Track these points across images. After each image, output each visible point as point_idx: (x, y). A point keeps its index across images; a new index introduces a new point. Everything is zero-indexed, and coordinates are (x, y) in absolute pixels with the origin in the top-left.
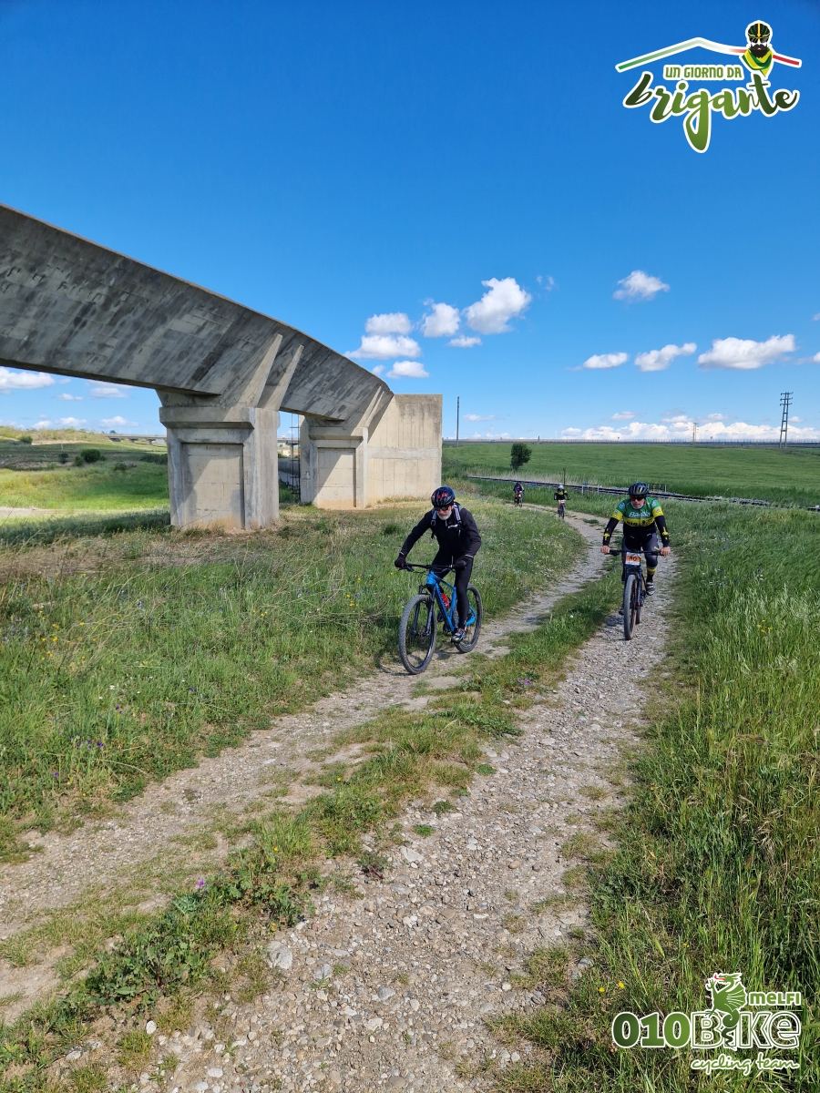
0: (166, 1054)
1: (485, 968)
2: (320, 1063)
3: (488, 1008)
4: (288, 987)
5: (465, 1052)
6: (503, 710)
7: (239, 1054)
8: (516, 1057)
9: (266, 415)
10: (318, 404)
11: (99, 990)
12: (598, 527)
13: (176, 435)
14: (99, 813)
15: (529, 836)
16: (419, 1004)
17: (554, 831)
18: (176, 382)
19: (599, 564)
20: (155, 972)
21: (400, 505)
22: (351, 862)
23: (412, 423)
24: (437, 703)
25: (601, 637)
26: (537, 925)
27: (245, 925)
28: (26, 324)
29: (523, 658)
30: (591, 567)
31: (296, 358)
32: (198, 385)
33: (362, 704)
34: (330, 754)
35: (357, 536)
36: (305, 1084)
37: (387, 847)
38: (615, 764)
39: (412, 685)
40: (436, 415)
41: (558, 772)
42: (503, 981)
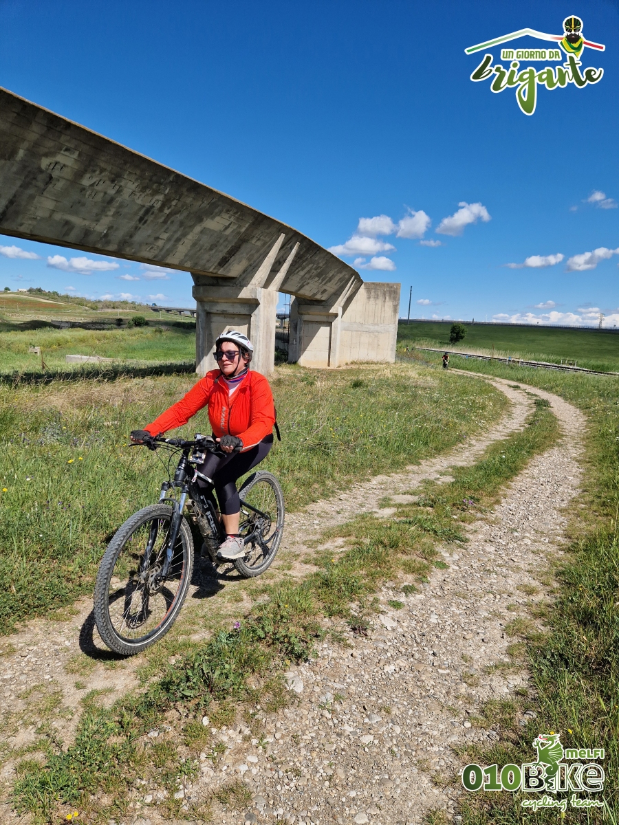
0: (217, 741)
1: (450, 709)
2: (328, 762)
3: (454, 739)
4: (301, 705)
5: (438, 768)
6: (452, 522)
7: (269, 747)
9: (269, 294)
10: (307, 288)
11: (168, 690)
12: (520, 391)
13: (203, 306)
15: (478, 617)
16: (400, 730)
17: (497, 615)
18: (206, 267)
19: (522, 419)
20: (208, 682)
21: (363, 366)
22: (343, 622)
23: (376, 304)
24: (400, 513)
25: (527, 474)
26: (489, 683)
27: (269, 658)
28: (106, 221)
29: (466, 485)
30: (515, 422)
31: (294, 251)
32: (222, 269)
33: (342, 509)
34: (321, 543)
35: (331, 388)
36: (319, 775)
37: (369, 614)
38: (545, 570)
39: (379, 499)
40: (395, 299)
41: (499, 572)
42: (465, 720)
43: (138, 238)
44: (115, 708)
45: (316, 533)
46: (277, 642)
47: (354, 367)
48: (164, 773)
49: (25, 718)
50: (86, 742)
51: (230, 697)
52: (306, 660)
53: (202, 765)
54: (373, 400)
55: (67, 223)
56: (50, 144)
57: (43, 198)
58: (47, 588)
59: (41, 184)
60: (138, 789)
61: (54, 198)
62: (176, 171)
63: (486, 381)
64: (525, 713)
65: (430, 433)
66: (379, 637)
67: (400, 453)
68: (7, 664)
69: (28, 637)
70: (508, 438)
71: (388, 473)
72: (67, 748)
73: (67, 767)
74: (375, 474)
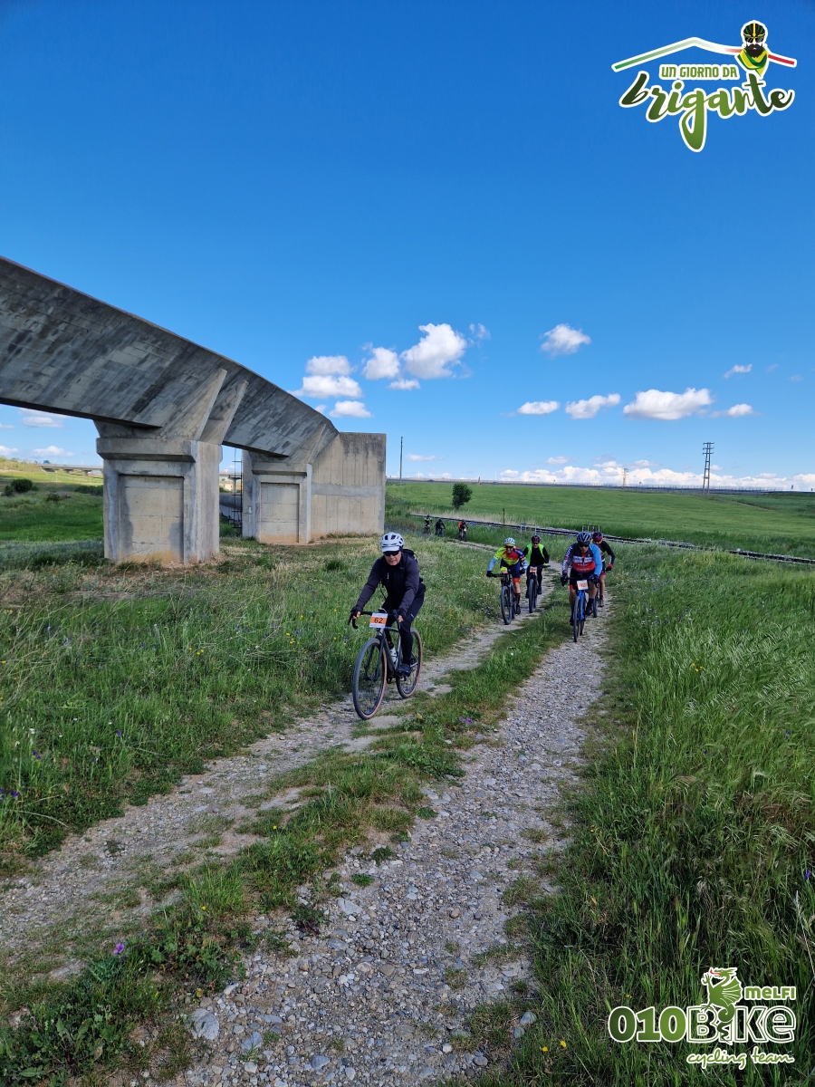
1: (427, 1029)
3: (428, 1073)
4: (213, 1059)
6: (445, 750)
9: (208, 449)
10: (262, 439)
13: (113, 466)
14: (10, 870)
15: (470, 883)
16: (355, 1073)
17: (495, 877)
18: (114, 413)
21: (343, 541)
22: (285, 917)
23: (356, 461)
24: (378, 743)
25: (540, 674)
26: (479, 979)
27: (167, 992)
29: (465, 697)
31: (241, 394)
32: (138, 415)
33: (300, 745)
34: (266, 799)
35: (298, 572)
37: (324, 901)
39: (353, 725)
40: (379, 454)
41: (499, 814)
42: (444, 1042)
43: (8, 372)
45: (260, 785)
46: (184, 964)
47: (332, 541)
54: (353, 586)
64: (522, 1018)
66: (335, 933)
70: (520, 627)
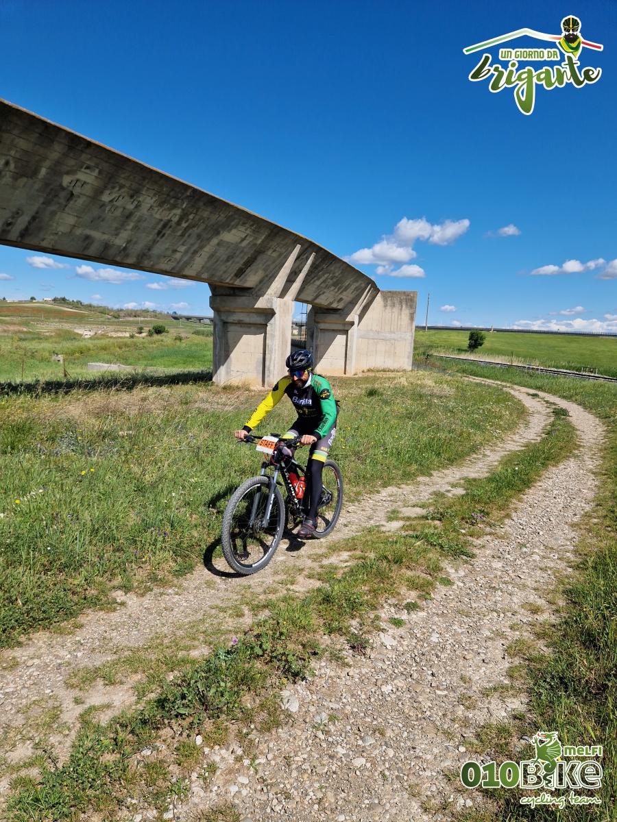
0: (208, 761)
1: (446, 733)
2: (319, 785)
3: (447, 763)
4: (295, 725)
5: (429, 793)
6: (459, 537)
7: (260, 768)
8: (469, 803)
9: (285, 304)
10: (323, 297)
11: (163, 708)
12: (538, 400)
13: (220, 316)
14: (163, 583)
15: (480, 636)
16: (393, 753)
17: (500, 634)
18: (223, 278)
19: (538, 429)
20: (203, 700)
21: (378, 375)
22: (342, 639)
23: (392, 312)
24: (407, 526)
25: (541, 486)
26: (487, 706)
27: (264, 676)
28: (124, 235)
29: (477, 498)
30: (532, 432)
31: (310, 262)
32: (238, 280)
33: (349, 522)
34: (326, 557)
35: (346, 396)
36: (308, 798)
37: (369, 632)
38: (551, 588)
39: (388, 512)
40: (411, 307)
41: (504, 590)
42: (459, 745)
43: (156, 251)
44: (111, 725)
45: (321, 547)
46: (274, 660)
47: (371, 374)
48: (155, 792)
49: (24, 733)
50: (80, 759)
51: (224, 716)
52: (303, 679)
53: (193, 785)
54: (387, 409)
55: (87, 237)
56: (72, 162)
57: (64, 214)
58: (53, 601)
59: (62, 201)
60: (128, 808)
61: (75, 214)
62: (193, 186)
63: (504, 389)
64: (521, 738)
65: (443, 444)
66: (378, 656)
67: (411, 464)
68: (10, 678)
69: (31, 651)
70: (523, 448)
71: (399, 484)
72: (61, 765)
73: (61, 784)
74: (385, 485)
